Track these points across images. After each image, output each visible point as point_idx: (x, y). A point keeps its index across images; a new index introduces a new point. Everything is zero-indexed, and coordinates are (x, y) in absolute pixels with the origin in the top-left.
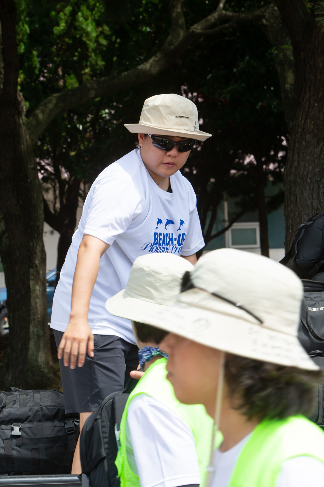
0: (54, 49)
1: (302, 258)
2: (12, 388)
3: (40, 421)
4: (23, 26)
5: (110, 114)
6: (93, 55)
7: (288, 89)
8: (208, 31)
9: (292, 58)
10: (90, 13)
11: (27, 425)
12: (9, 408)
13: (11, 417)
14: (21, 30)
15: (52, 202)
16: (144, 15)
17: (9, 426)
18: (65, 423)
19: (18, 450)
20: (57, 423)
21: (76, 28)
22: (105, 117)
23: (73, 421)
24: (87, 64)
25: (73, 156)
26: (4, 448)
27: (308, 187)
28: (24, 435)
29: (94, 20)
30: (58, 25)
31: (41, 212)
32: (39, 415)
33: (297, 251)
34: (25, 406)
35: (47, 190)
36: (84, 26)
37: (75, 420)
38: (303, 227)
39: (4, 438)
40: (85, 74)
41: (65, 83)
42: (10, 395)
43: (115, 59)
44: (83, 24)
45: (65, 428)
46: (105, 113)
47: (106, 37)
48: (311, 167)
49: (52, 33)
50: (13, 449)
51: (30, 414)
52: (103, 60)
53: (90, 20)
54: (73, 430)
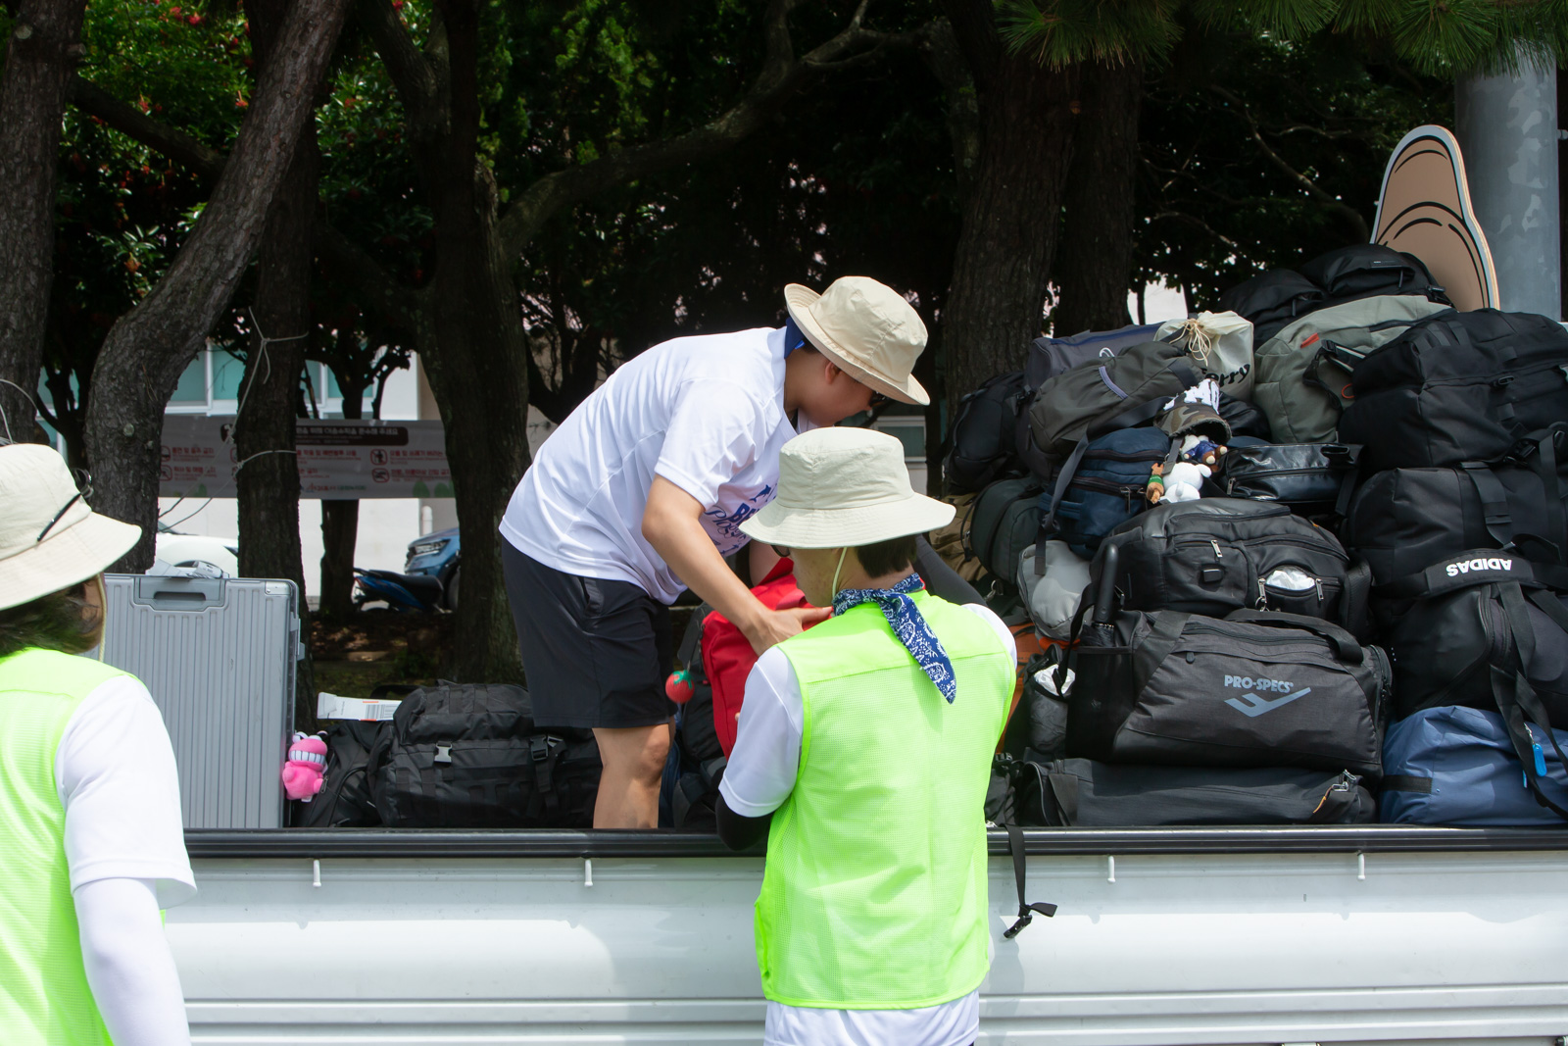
0: (556, 95)
1: (964, 455)
2: (440, 681)
3: (486, 738)
4: (502, 52)
5: (656, 211)
6: (627, 105)
7: (969, 166)
8: (833, 64)
9: (976, 111)
10: (623, 31)
11: (463, 744)
12: (430, 714)
13: (434, 730)
14: (498, 60)
15: (549, 371)
16: (722, 35)
17: (431, 746)
18: (531, 743)
19: (445, 789)
20: (516, 742)
21: (597, 58)
22: (648, 217)
23: (546, 740)
24: (615, 121)
25: (588, 287)
26: (421, 785)
27: (988, 336)
28: (457, 762)
29: (630, 43)
30: (565, 52)
31: (523, 384)
32: (484, 727)
33: (958, 440)
34: (459, 711)
35: (540, 349)
36: (611, 54)
37: (549, 737)
38: (968, 399)
39: (421, 767)
40: (613, 139)
41: (575, 155)
42: (432, 691)
43: (667, 112)
44: (609, 50)
45: (530, 753)
46: (648, 210)
47: (651, 74)
48: (993, 300)
49: (554, 65)
50: (438, 787)
51: (468, 725)
52: (644, 114)
53: (623, 43)
54: (544, 755)
